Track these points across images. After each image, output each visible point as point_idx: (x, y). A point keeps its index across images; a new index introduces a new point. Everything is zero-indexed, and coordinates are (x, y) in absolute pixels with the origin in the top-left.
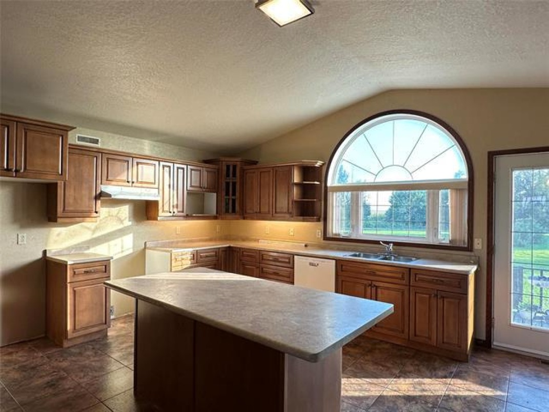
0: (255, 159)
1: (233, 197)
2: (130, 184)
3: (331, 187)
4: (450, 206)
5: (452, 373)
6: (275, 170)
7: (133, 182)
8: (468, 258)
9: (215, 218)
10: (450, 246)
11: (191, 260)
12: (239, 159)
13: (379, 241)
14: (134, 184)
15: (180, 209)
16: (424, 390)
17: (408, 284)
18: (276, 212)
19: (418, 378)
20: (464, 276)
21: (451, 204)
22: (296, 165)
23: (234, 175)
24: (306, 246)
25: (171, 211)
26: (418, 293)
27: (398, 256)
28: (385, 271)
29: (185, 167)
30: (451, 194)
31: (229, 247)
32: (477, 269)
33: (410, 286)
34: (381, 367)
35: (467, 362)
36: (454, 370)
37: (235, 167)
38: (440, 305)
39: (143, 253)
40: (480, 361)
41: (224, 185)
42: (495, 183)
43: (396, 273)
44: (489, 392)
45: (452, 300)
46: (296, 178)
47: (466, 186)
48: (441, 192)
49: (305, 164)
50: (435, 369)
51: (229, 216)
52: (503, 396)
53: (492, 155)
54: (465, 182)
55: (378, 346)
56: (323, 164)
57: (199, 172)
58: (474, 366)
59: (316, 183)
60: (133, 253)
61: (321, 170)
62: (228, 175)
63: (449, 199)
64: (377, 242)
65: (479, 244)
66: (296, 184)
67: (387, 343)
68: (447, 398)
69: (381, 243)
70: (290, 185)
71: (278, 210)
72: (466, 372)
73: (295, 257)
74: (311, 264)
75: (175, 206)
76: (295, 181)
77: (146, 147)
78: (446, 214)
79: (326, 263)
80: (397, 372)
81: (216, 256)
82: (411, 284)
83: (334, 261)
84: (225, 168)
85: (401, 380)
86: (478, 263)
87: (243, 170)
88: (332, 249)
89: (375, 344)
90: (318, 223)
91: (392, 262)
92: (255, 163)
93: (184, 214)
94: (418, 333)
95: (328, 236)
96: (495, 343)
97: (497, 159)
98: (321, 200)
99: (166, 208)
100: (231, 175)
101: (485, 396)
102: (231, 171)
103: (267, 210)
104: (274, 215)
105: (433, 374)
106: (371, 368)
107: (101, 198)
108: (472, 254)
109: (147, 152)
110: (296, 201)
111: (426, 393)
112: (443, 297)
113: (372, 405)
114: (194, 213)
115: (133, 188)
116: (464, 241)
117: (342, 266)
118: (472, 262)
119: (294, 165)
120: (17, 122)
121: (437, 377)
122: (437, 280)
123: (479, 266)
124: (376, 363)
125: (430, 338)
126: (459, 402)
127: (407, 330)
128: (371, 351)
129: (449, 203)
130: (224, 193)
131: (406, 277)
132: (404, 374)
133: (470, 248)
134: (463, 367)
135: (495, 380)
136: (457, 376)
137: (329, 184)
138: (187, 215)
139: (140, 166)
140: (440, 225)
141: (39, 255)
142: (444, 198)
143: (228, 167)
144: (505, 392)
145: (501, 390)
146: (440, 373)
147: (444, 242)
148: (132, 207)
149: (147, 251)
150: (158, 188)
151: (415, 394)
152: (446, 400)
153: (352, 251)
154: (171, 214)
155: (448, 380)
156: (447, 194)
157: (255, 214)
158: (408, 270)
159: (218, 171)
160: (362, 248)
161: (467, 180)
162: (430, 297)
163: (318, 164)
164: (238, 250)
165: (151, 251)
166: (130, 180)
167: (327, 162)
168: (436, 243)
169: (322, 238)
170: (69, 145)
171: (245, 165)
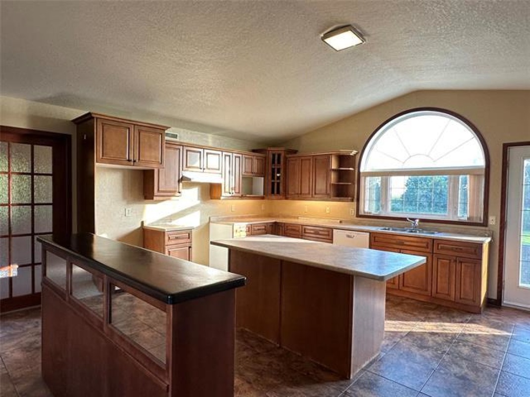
0: (296, 149)
1: (278, 181)
2: (202, 170)
3: (363, 173)
4: (468, 189)
5: (467, 320)
6: (315, 158)
7: (204, 169)
8: (484, 232)
9: (263, 198)
10: (468, 223)
11: (246, 232)
12: (283, 149)
13: (406, 218)
14: (205, 171)
15: (237, 191)
16: (444, 329)
17: (431, 252)
18: (315, 194)
19: (439, 322)
20: (480, 246)
21: (470, 187)
22: (333, 154)
23: (279, 162)
24: (341, 222)
25: (231, 192)
26: (440, 259)
27: (423, 229)
28: (412, 241)
29: (241, 156)
30: (470, 179)
31: (275, 223)
32: (491, 241)
33: (433, 253)
34: (409, 315)
35: (480, 314)
36: (469, 319)
37: (279, 155)
38: (458, 268)
39: (208, 226)
40: (491, 313)
41: (270, 171)
42: (509, 170)
43: (422, 242)
44: (497, 332)
45: (469, 265)
46: (334, 165)
47: (483, 172)
48: (461, 177)
49: (342, 154)
50: (453, 317)
51: (273, 197)
52: (509, 336)
53: (506, 147)
54: (482, 169)
55: (404, 301)
56: (357, 153)
57: (251, 160)
58: (486, 316)
59: (351, 169)
60: (201, 226)
61: (355, 158)
62: (273, 162)
63: (468, 182)
65: (494, 220)
66: (333, 170)
67: (413, 299)
68: (463, 335)
69: (408, 219)
70: (328, 171)
71: (317, 192)
72: (479, 320)
73: (334, 230)
74: (349, 236)
75: (234, 188)
76: (333, 168)
77: (210, 139)
78: (465, 195)
79: (361, 235)
80: (423, 318)
81: (265, 230)
82: (434, 252)
83: (368, 234)
84: (271, 156)
85: (427, 323)
86: (492, 236)
87: (286, 158)
88: (364, 225)
89: (403, 300)
90: (352, 203)
91: (418, 234)
92: (295, 152)
93: (240, 195)
94: (438, 291)
95: (360, 214)
96: (505, 302)
97: (511, 150)
98: (354, 184)
99: (227, 190)
100: (276, 162)
101: (494, 335)
102: (276, 159)
103: (307, 192)
104: (314, 195)
105: (452, 320)
106: (401, 314)
107: (183, 182)
108: (487, 228)
109: (210, 144)
110: (333, 184)
111: (446, 332)
112: (461, 262)
113: (405, 336)
114: (248, 194)
115: (205, 174)
116: (480, 218)
117: (375, 237)
118: (487, 235)
119: (331, 154)
120: (134, 125)
121: (456, 322)
122: (457, 248)
123: (493, 238)
124: (405, 312)
125: (449, 295)
126: (473, 337)
127: (429, 288)
128: (399, 304)
129: (468, 186)
130: (270, 177)
131: (430, 246)
132: (428, 319)
133: (485, 224)
134: (476, 317)
135: (502, 325)
136: (471, 322)
137: (362, 170)
138: (242, 196)
139: (209, 156)
140: (459, 204)
141: (139, 225)
142: (464, 182)
143: (274, 155)
144: (510, 332)
145: (508, 332)
146: (457, 320)
147: (462, 219)
148: (200, 189)
149: (211, 224)
150: (221, 174)
151: (438, 331)
152: (463, 336)
153: (383, 226)
154: (230, 195)
155: (464, 325)
156: (466, 178)
157: (297, 196)
158: (432, 240)
159: (265, 160)
160: (390, 224)
161: (484, 167)
162: (450, 263)
163: (353, 153)
164: (283, 225)
165: (215, 224)
166: (202, 167)
167: (360, 152)
168: (456, 220)
169: (355, 216)
170: (166, 141)
171: (288, 154)
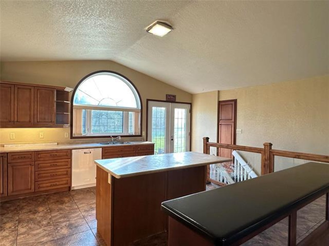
3: (76, 106)
6: (37, 89)
18: (38, 121)
47: (140, 111)
48: (130, 113)
61: (69, 94)
63: (133, 115)
64: (109, 137)
65: (144, 133)
70: (53, 102)
73: (73, 150)
74: (85, 153)
76: (55, 100)
78: (131, 122)
79: (96, 151)
82: (137, 152)
83: (101, 149)
95: (74, 136)
97: (149, 102)
104: (36, 123)
108: (142, 137)
110: (56, 114)
116: (139, 133)
119: (56, 89)
131: (135, 150)
137: (74, 104)
140: (129, 127)
147: (131, 134)
157: (11, 123)
158: (136, 146)
168: (128, 135)
169: (70, 138)
